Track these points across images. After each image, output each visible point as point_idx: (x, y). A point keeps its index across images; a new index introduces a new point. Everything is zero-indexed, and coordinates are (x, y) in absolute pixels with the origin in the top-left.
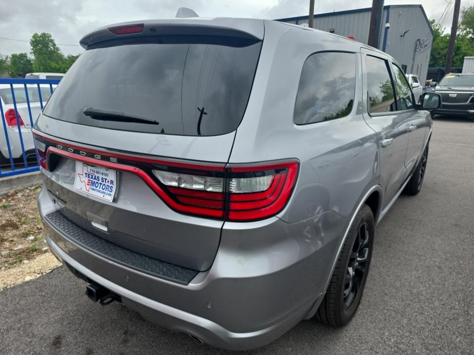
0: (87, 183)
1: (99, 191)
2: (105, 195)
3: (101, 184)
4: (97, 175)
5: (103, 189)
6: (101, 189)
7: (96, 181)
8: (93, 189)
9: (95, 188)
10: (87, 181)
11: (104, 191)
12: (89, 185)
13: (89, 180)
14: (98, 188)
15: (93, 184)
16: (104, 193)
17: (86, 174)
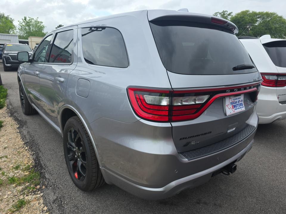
0: (232, 108)
1: (239, 108)
2: (242, 109)
3: (238, 104)
4: (236, 101)
5: (240, 106)
6: (239, 107)
7: (235, 104)
8: (236, 109)
9: (236, 108)
10: (231, 107)
11: (240, 107)
12: (233, 108)
13: (232, 106)
14: (238, 107)
15: (235, 106)
16: (241, 108)
17: (231, 103)
